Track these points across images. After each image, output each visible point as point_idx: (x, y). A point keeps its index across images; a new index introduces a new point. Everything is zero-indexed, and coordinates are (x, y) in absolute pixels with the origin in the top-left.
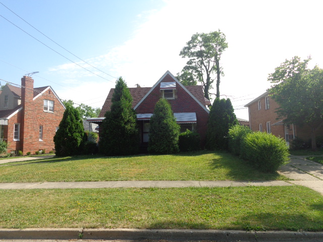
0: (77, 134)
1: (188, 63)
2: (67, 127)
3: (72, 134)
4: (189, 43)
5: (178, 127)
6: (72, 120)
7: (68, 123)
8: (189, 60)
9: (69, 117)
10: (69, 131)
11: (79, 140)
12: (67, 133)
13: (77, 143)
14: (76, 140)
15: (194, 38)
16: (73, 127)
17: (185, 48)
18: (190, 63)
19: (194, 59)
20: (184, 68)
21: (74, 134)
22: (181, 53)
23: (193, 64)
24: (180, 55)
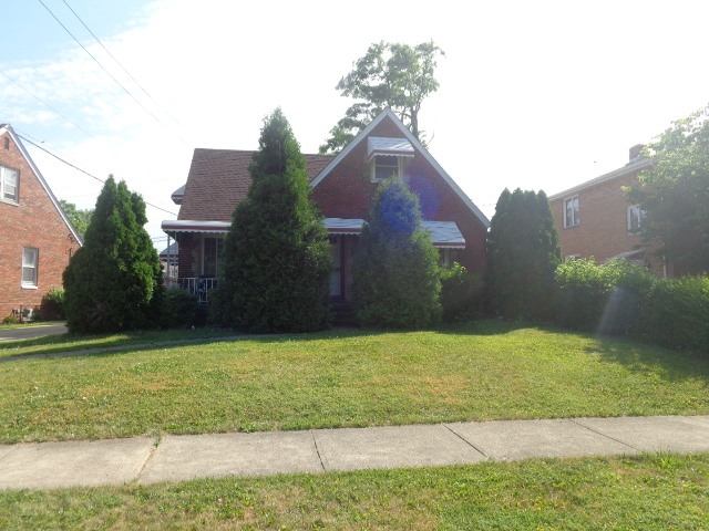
0: (146, 266)
1: (349, 112)
2: (113, 242)
3: (129, 264)
4: (362, 64)
5: (437, 255)
6: (127, 223)
7: (115, 231)
8: (351, 106)
9: (116, 212)
10: (120, 256)
11: (151, 283)
12: (116, 264)
13: (145, 293)
14: (142, 284)
15: (374, 53)
16: (132, 243)
17: (354, 74)
18: (353, 111)
19: (363, 105)
20: (339, 123)
21: (136, 265)
22: (341, 85)
23: (360, 117)
24: (337, 88)
